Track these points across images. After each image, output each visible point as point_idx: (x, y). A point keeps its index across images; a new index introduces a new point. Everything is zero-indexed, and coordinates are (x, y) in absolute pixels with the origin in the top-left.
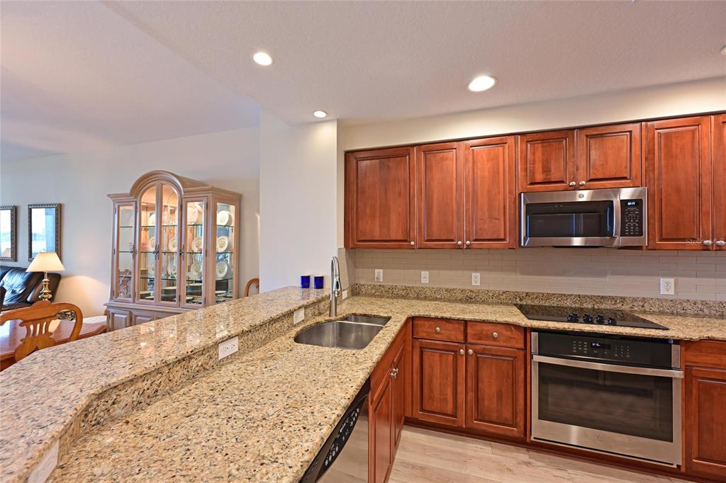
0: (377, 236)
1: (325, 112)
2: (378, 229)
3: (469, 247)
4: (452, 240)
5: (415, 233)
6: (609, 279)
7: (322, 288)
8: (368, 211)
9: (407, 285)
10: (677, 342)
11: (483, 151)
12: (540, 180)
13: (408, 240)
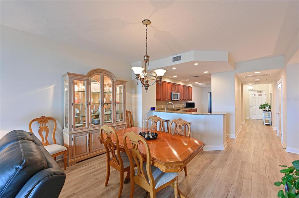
3: (167, 100)
11: (168, 85)
12: (172, 90)
13: (161, 99)
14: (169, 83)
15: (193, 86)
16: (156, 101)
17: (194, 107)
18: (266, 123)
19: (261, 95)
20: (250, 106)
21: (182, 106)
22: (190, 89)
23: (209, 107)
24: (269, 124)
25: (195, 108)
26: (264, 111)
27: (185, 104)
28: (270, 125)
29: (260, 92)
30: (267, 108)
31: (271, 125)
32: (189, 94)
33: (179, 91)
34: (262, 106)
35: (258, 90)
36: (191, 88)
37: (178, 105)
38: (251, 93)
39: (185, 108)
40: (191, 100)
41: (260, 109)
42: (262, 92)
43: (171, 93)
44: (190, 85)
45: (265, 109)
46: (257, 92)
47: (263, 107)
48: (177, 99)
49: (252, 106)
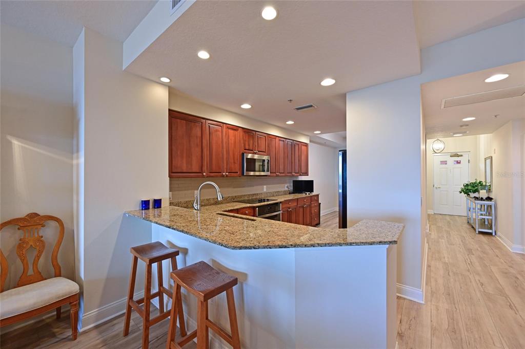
0: (185, 169)
1: (169, 79)
2: (185, 165)
3: (227, 176)
4: (220, 173)
5: (205, 168)
6: (255, 187)
7: (161, 207)
8: (179, 153)
9: (187, 200)
10: (281, 202)
11: (231, 132)
12: (247, 148)
13: (202, 173)
14: (235, 128)
15: (310, 141)
16: (170, 176)
17: (313, 191)
18: (481, 228)
19: (458, 162)
20: (436, 186)
21: (283, 190)
22: (304, 148)
23: (341, 191)
24: (490, 231)
25: (314, 194)
26: (476, 198)
27: (292, 184)
28: (490, 234)
29: (457, 155)
30: (483, 194)
31: (494, 234)
32: (300, 161)
33: (269, 150)
34: (470, 187)
35: (453, 151)
36: (306, 145)
37: (269, 186)
38: (439, 158)
39: (293, 193)
40: (306, 174)
41: (463, 193)
42: (462, 156)
43: (243, 154)
44: (304, 140)
45: (476, 195)
46: (451, 156)
47: (470, 189)
48: (263, 171)
49: (441, 186)
